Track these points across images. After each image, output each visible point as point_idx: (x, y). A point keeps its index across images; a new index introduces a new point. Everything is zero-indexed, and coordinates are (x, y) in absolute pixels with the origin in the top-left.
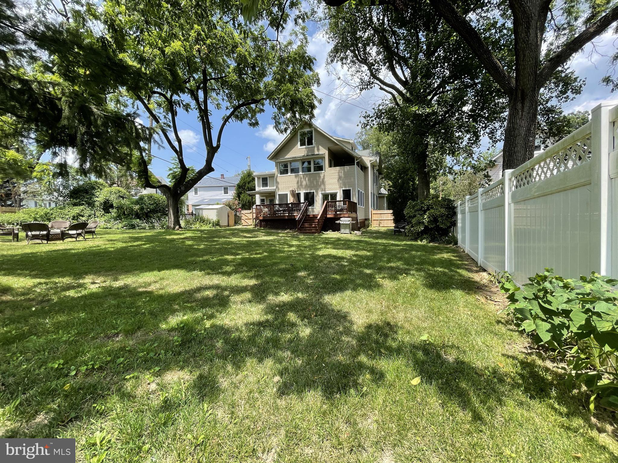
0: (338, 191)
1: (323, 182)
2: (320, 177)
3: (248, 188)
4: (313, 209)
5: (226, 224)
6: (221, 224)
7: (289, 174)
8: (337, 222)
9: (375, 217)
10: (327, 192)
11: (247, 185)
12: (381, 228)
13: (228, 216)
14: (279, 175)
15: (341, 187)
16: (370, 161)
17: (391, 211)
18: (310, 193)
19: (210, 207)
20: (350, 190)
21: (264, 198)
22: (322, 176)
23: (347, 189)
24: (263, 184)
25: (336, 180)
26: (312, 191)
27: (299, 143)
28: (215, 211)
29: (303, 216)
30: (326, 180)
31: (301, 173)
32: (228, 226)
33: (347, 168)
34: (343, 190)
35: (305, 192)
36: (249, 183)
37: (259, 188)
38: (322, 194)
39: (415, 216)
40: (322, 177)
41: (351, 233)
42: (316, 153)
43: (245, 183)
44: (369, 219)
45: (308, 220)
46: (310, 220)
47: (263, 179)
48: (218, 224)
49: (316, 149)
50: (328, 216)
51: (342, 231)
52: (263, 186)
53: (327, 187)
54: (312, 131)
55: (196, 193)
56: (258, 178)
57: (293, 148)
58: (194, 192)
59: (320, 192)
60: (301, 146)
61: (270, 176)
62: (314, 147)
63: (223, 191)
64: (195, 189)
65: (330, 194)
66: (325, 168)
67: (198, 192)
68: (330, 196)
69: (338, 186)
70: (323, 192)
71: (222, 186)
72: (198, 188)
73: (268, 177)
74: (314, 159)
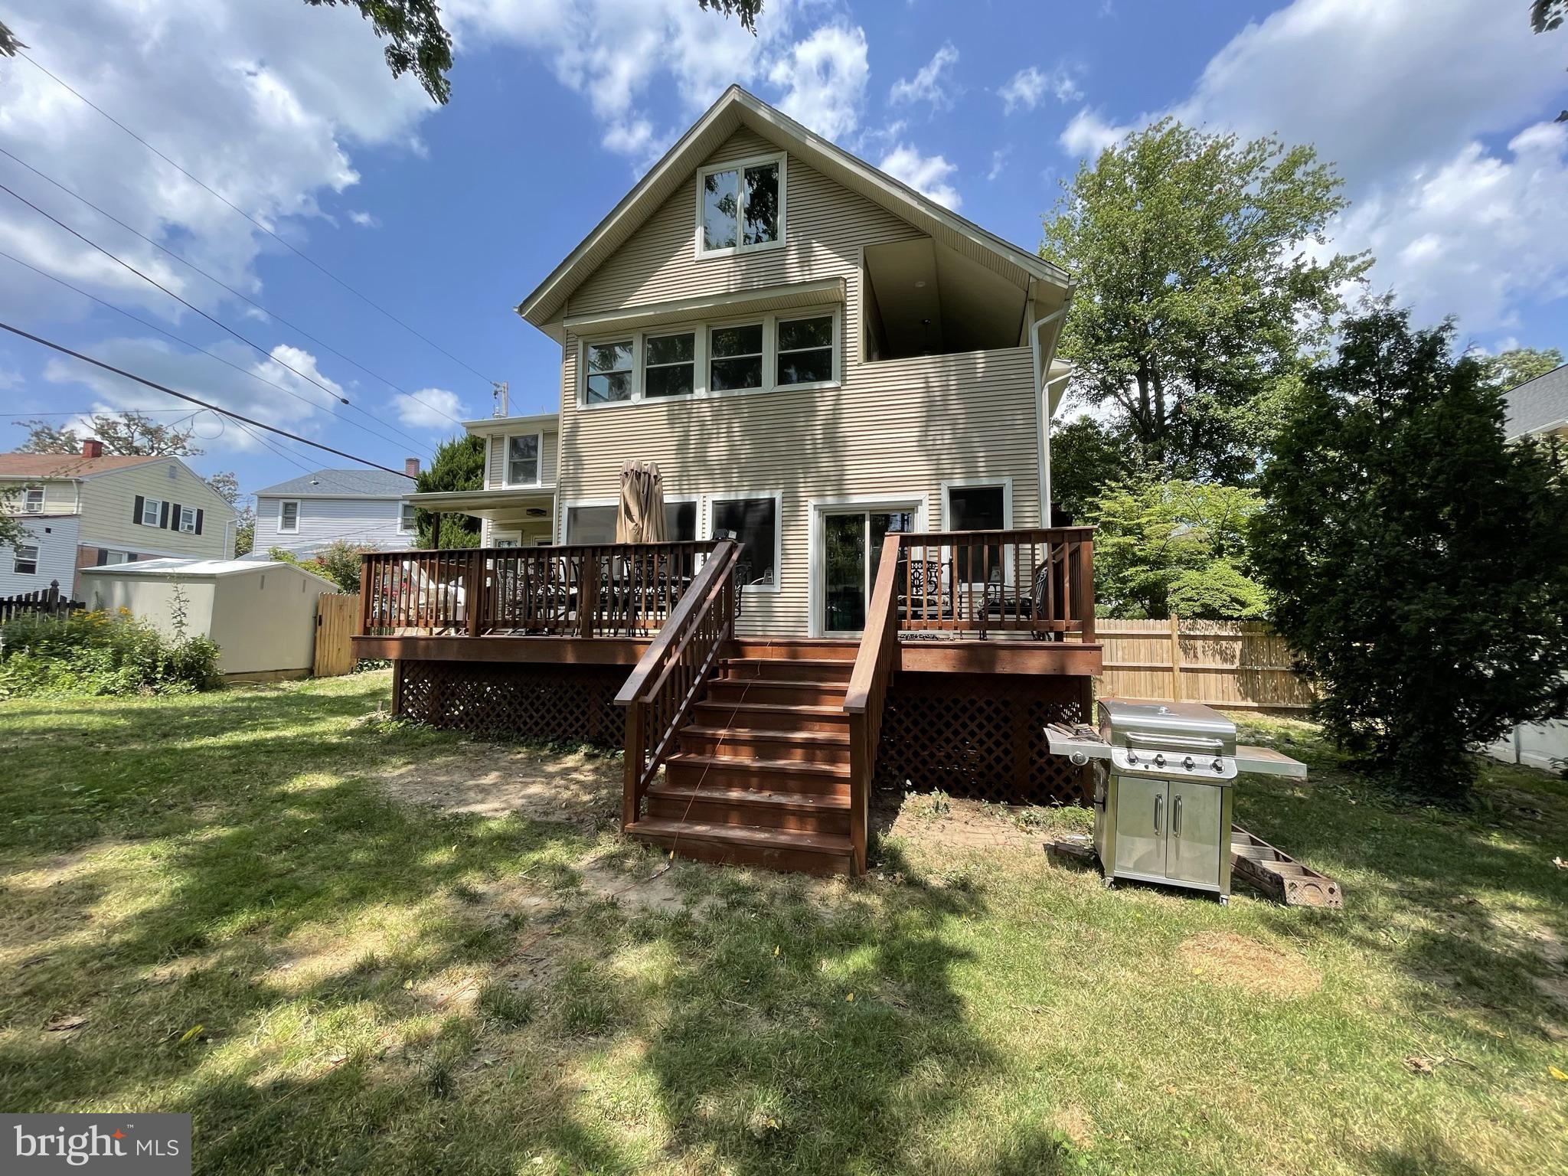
0: (922, 495)
1: (833, 441)
2: (812, 412)
4: (766, 598)
5: (293, 661)
7: (637, 398)
10: (855, 500)
13: (318, 621)
14: (583, 407)
15: (939, 475)
18: (750, 504)
20: (996, 493)
21: (515, 535)
22: (824, 405)
23: (985, 482)
24: (513, 466)
25: (912, 432)
26: (764, 495)
27: (699, 233)
28: (209, 589)
29: (696, 650)
30: (846, 428)
31: (701, 392)
32: (311, 673)
33: (980, 360)
34: (955, 494)
35: (720, 496)
37: (498, 488)
38: (822, 510)
40: (825, 415)
42: (795, 276)
47: (514, 443)
48: (192, 668)
49: (792, 257)
51: (1135, 852)
52: (513, 479)
53: (855, 470)
54: (775, 167)
55: (289, 521)
56: (497, 440)
57: (667, 258)
58: (280, 518)
59: (813, 501)
60: (708, 245)
61: (549, 427)
62: (784, 249)
63: (399, 520)
64: (286, 505)
65: (867, 517)
66: (844, 361)
67: (298, 518)
68: (867, 524)
69: (922, 468)
70: (830, 500)
71: (396, 500)
72: (299, 502)
73: (536, 438)
74: (777, 313)
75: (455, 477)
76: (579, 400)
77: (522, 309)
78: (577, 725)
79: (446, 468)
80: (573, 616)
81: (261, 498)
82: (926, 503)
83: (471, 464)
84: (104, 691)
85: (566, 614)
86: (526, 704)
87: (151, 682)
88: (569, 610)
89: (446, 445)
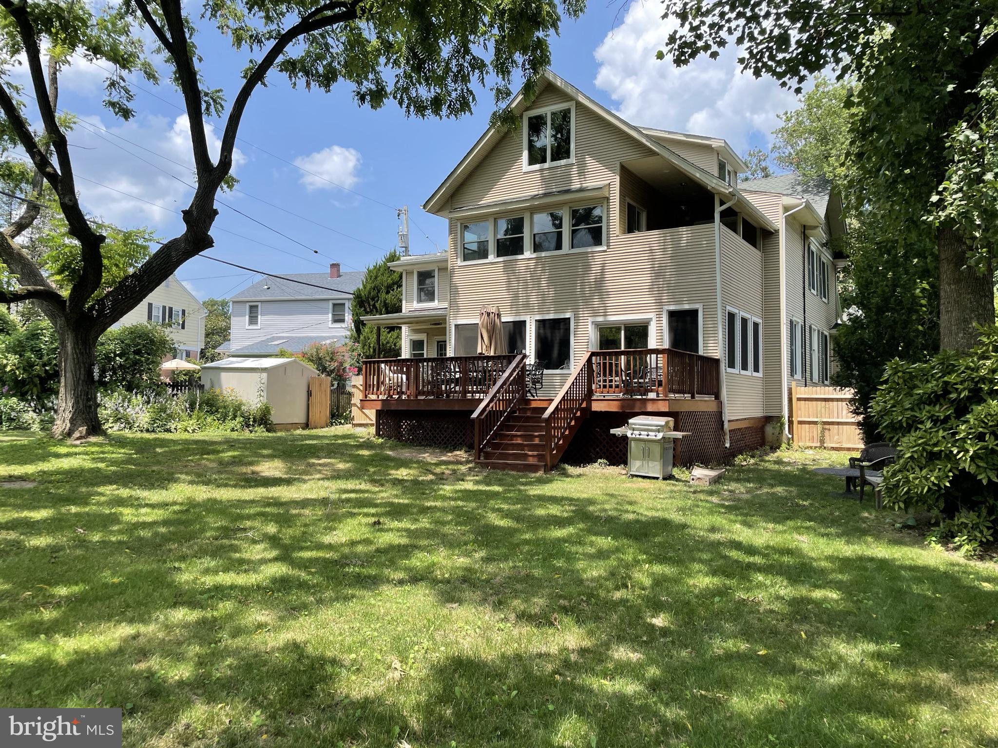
0: (653, 316)
1: (600, 286)
2: (587, 267)
3: (386, 305)
4: (564, 378)
5: (301, 418)
6: (275, 417)
7: (492, 258)
8: (617, 431)
9: (802, 412)
10: (614, 318)
11: (383, 296)
12: (826, 454)
13: (309, 394)
14: (460, 262)
15: (660, 303)
16: (786, 209)
17: (849, 393)
18: (556, 321)
19: (250, 363)
20: (695, 312)
21: (422, 337)
22: (597, 262)
23: (686, 307)
24: (420, 290)
25: (645, 279)
26: (562, 316)
27: (525, 154)
30: (608, 276)
31: (528, 254)
32: (306, 426)
33: (685, 233)
34: (672, 314)
35: (539, 317)
36: (389, 289)
37: (411, 306)
38: (596, 325)
39: (912, 425)
40: (596, 269)
41: (669, 477)
42: (577, 184)
43: (378, 289)
44: (779, 418)
45: (518, 419)
46: (528, 419)
47: (420, 275)
48: (263, 419)
49: (575, 170)
50: (596, 407)
51: (636, 466)
52: (420, 300)
53: (614, 300)
54: (569, 111)
55: (253, 320)
56: (410, 273)
57: (507, 170)
58: (247, 317)
59: (590, 319)
60: (531, 163)
61: (442, 265)
62: (573, 164)
63: (330, 316)
64: (251, 307)
65: (623, 328)
66: (608, 234)
67: (259, 317)
68: (623, 332)
69: (650, 300)
70: (600, 319)
71: (328, 300)
72: (259, 304)
73: (434, 270)
74: (570, 205)
75: (379, 291)
76: (459, 259)
77: (425, 207)
78: (461, 441)
79: (373, 285)
80: (457, 388)
81: (234, 302)
82: (654, 319)
83: (390, 281)
84: (233, 430)
85: (454, 388)
86: (438, 431)
87: (248, 426)
88: (456, 385)
89: (371, 267)
